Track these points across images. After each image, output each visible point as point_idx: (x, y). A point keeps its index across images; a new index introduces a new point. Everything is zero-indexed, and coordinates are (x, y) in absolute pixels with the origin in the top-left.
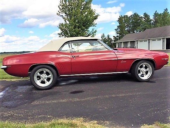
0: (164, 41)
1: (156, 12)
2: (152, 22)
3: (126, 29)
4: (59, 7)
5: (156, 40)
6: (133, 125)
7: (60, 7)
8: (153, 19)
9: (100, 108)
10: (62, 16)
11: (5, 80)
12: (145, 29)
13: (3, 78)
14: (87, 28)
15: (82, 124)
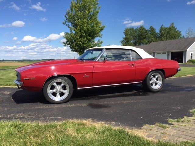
0: (168, 55)
1: (162, 25)
2: (158, 35)
3: (132, 41)
4: (65, 16)
5: (162, 54)
6: (136, 125)
7: (67, 16)
8: (159, 33)
9: (106, 112)
10: (68, 25)
11: (9, 86)
12: (150, 42)
13: (8, 85)
14: (93, 38)
15: (91, 123)
